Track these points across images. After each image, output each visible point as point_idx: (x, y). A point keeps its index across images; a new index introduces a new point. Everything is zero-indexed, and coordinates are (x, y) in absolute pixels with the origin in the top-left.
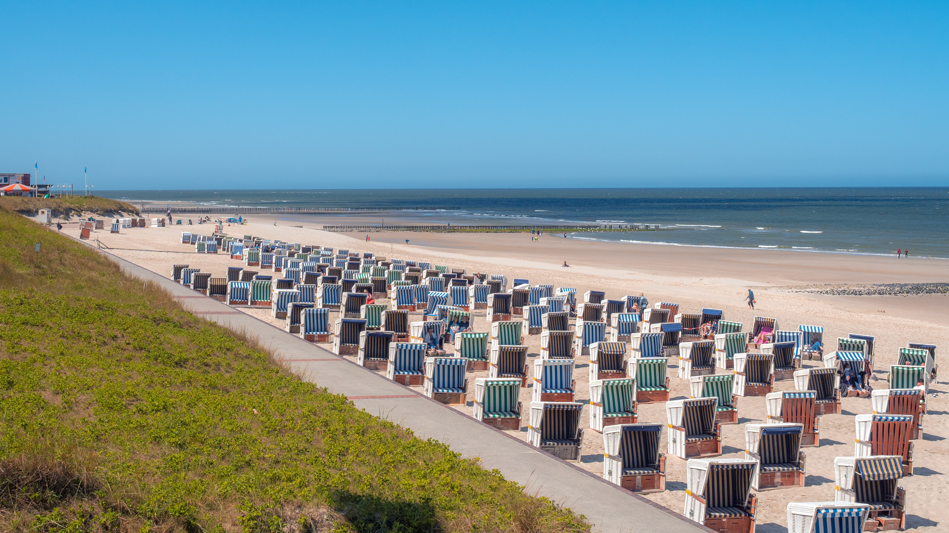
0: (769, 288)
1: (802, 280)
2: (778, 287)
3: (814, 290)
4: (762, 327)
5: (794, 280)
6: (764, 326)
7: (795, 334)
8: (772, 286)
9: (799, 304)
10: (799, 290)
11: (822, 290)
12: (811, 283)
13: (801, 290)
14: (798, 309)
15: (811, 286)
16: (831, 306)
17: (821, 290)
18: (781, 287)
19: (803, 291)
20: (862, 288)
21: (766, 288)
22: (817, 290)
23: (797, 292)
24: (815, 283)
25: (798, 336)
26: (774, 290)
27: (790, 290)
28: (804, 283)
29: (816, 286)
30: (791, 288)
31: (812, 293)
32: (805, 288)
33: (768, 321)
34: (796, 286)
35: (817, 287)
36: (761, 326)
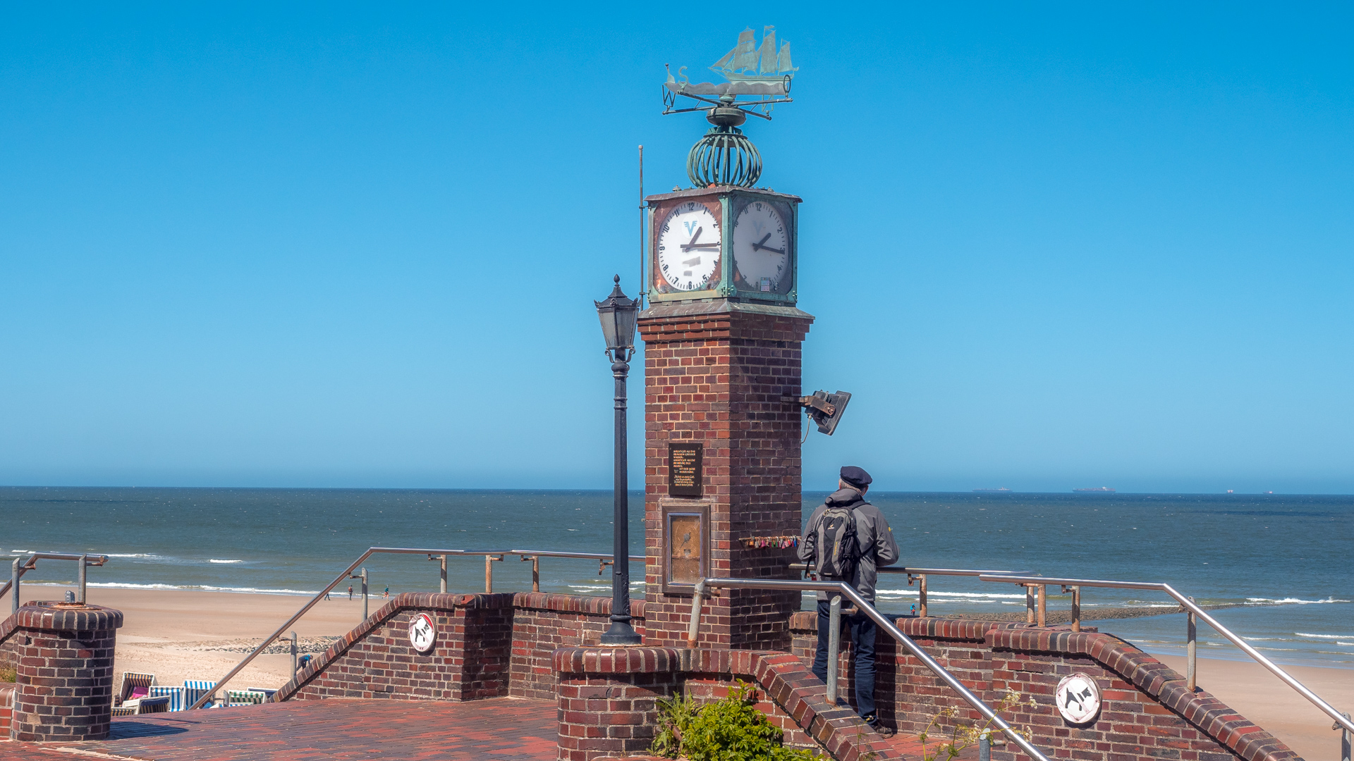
0: (166, 645)
1: (219, 634)
2: (179, 644)
3: (234, 646)
4: (135, 688)
5: (208, 633)
6: (137, 685)
7: (175, 691)
8: (170, 643)
9: (207, 667)
10: (212, 647)
11: (247, 647)
12: (233, 638)
13: (214, 647)
14: (205, 674)
15: (231, 641)
16: (255, 669)
17: (244, 647)
18: (184, 643)
19: (217, 648)
20: (307, 643)
21: (160, 646)
22: (239, 646)
23: (209, 650)
24: (237, 637)
25: (178, 693)
26: (172, 648)
27: (197, 648)
28: (221, 638)
29: (239, 641)
30: (199, 645)
31: (230, 651)
32: (222, 643)
33: (143, 678)
34: (208, 642)
35: (238, 643)
36: (134, 686)
